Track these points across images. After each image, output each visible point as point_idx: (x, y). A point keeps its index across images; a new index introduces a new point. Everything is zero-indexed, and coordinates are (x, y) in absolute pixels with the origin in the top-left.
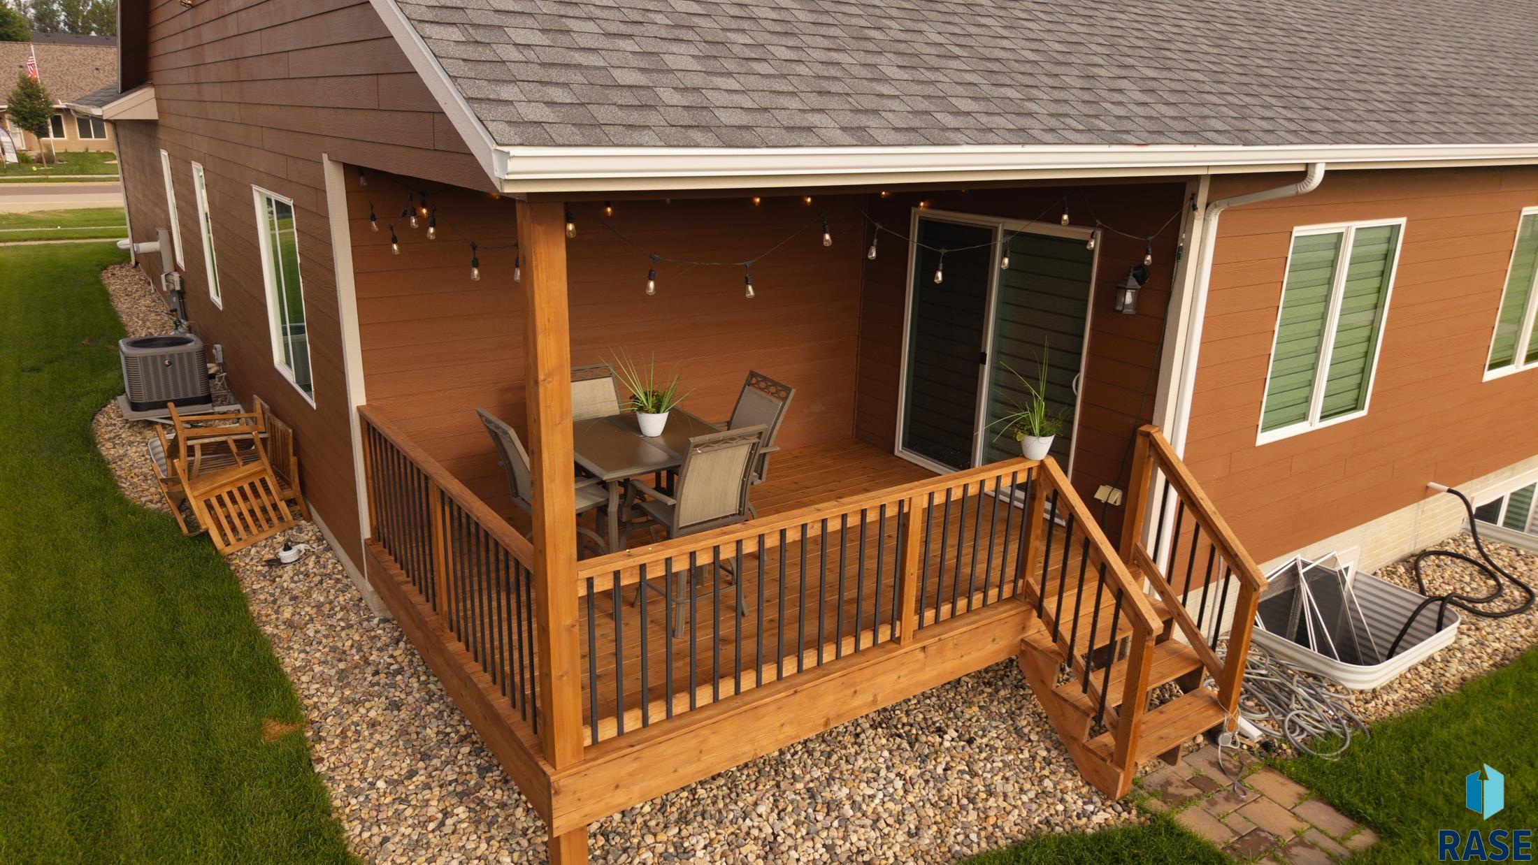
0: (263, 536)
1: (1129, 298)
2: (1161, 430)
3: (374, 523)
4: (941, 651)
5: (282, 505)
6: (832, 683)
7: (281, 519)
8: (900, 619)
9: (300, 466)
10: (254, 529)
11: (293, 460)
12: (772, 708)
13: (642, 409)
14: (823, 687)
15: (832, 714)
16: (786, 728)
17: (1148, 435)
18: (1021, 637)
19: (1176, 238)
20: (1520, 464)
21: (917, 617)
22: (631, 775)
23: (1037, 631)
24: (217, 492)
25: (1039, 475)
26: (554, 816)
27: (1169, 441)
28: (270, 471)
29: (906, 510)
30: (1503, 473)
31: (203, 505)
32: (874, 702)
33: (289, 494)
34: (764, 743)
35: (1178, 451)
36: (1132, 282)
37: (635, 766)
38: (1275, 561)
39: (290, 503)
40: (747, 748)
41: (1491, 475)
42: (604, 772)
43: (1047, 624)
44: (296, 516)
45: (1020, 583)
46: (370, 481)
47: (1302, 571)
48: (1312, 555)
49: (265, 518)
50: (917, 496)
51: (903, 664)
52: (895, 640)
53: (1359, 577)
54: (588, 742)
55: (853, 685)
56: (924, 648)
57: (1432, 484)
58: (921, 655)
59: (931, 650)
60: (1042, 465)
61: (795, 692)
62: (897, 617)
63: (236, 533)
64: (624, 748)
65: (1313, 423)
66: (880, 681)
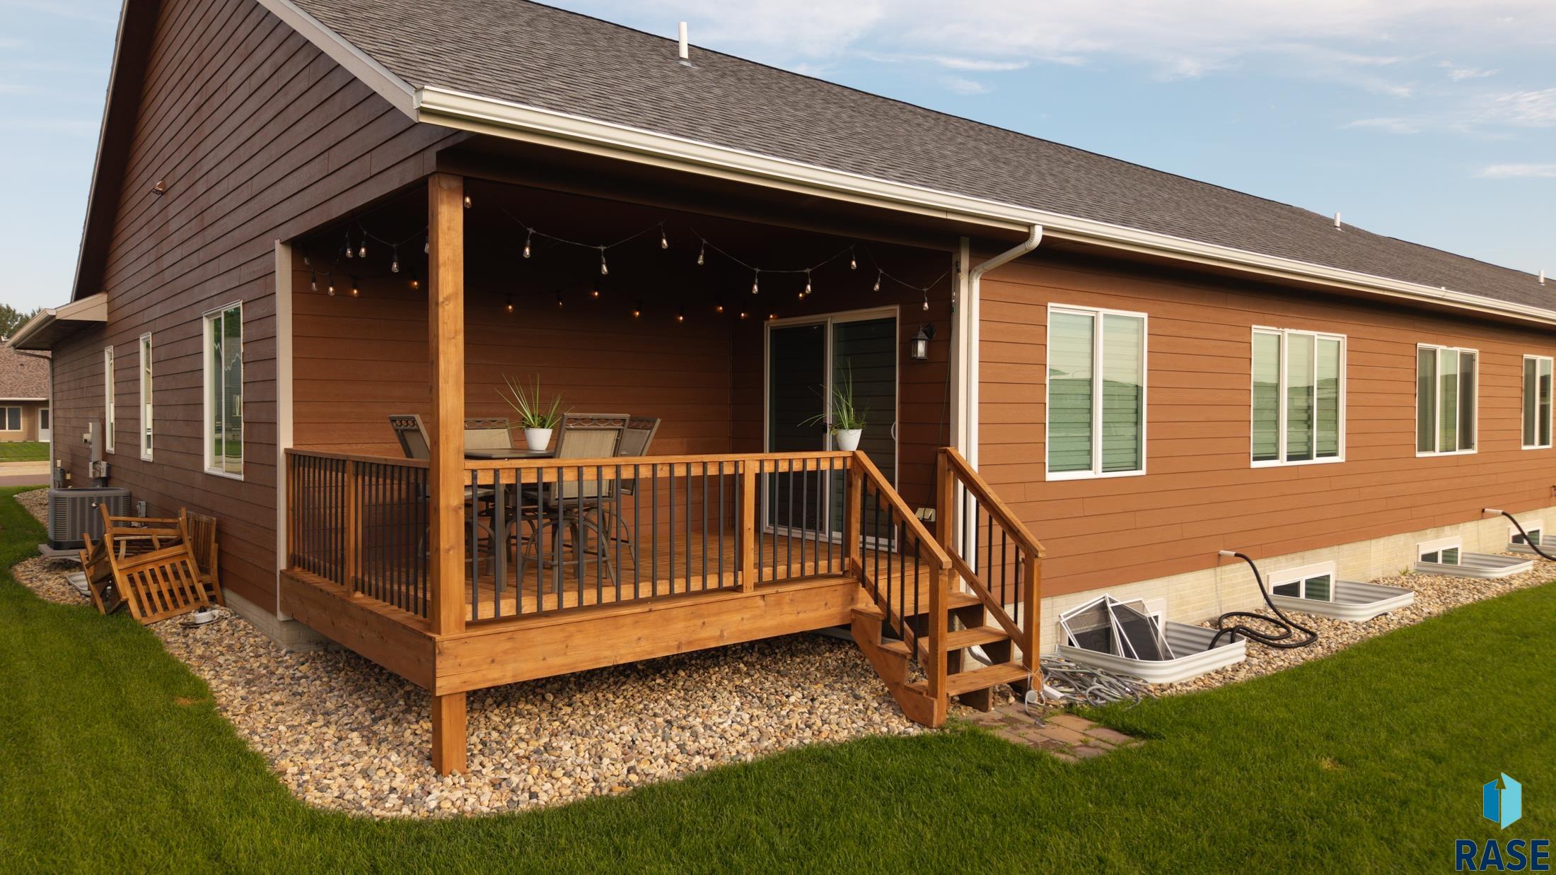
0: (178, 612)
1: (921, 348)
2: (957, 447)
3: (291, 551)
4: (779, 603)
5: (200, 588)
6: (683, 609)
7: (197, 599)
8: (741, 569)
9: (221, 552)
10: (170, 606)
11: (214, 546)
12: (629, 620)
13: (529, 426)
14: (675, 611)
15: (684, 639)
16: (643, 643)
17: (946, 452)
18: (850, 608)
19: (950, 298)
20: (1308, 554)
21: (756, 571)
22: (505, 652)
23: (865, 602)
24: (140, 569)
25: (852, 465)
26: (438, 675)
27: (964, 457)
28: (191, 554)
29: (741, 471)
30: (1293, 559)
31: (126, 579)
32: (721, 636)
33: (206, 578)
34: (623, 651)
35: (973, 465)
36: (921, 334)
37: (508, 645)
38: (1086, 594)
39: (208, 587)
40: (607, 653)
41: (1282, 559)
42: (485, 644)
43: (869, 591)
44: (213, 599)
45: (847, 560)
46: (291, 512)
47: (1110, 605)
48: (1123, 595)
49: (180, 598)
50: (750, 464)
51: (745, 607)
52: (737, 588)
53: (1170, 627)
54: (469, 617)
55: (701, 616)
56: (763, 596)
57: (1222, 552)
58: (761, 603)
59: (770, 600)
60: (854, 456)
61: (650, 611)
62: (739, 566)
63: (154, 610)
64: (501, 628)
65: (1097, 473)
66: (725, 617)
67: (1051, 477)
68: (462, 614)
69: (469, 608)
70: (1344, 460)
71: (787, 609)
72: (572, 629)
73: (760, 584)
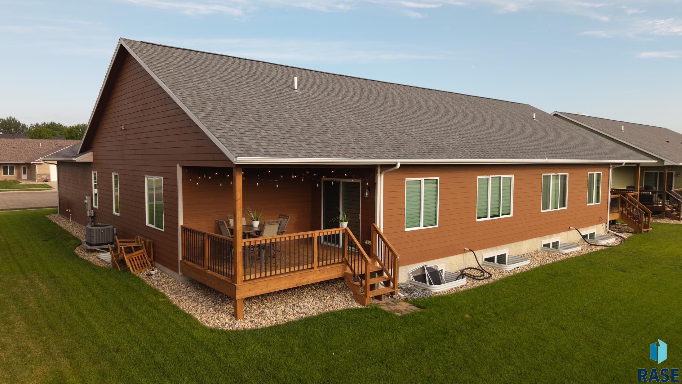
0: (143, 270)
1: (367, 194)
2: (377, 224)
3: (183, 255)
4: (324, 272)
5: (149, 262)
6: (298, 275)
7: (148, 266)
8: (313, 263)
9: (154, 251)
10: (141, 268)
11: (152, 249)
12: (283, 278)
13: (253, 220)
14: (295, 275)
15: (298, 283)
16: (287, 284)
17: (373, 225)
18: (344, 272)
19: (375, 180)
20: (498, 247)
21: (318, 263)
22: (252, 288)
23: (348, 270)
24: (132, 257)
25: (345, 231)
26: (237, 294)
27: (379, 227)
28: (146, 252)
29: (313, 236)
30: (492, 249)
31: (128, 260)
32: (308, 282)
33: (150, 259)
34: (282, 287)
35: (382, 230)
36: (367, 190)
37: (253, 286)
38: (418, 264)
39: (151, 262)
40: (278, 287)
41: (488, 249)
42: (248, 286)
43: (350, 267)
44: (152, 266)
45: (343, 258)
46: (183, 244)
47: (425, 267)
48: (430, 264)
49: (143, 266)
50: (316, 234)
51: (315, 274)
52: (312, 268)
53: (446, 273)
54: (244, 279)
55: (303, 276)
56: (319, 270)
57: (465, 249)
58: (319, 272)
59: (321, 271)
60: (346, 229)
61: (289, 276)
62: (313, 262)
63: (136, 269)
64: (251, 282)
65: (422, 227)
66: (309, 277)
67: (406, 230)
68: (242, 278)
69: (244, 277)
70: (512, 216)
71: (326, 273)
72: (269, 281)
73: (319, 267)
